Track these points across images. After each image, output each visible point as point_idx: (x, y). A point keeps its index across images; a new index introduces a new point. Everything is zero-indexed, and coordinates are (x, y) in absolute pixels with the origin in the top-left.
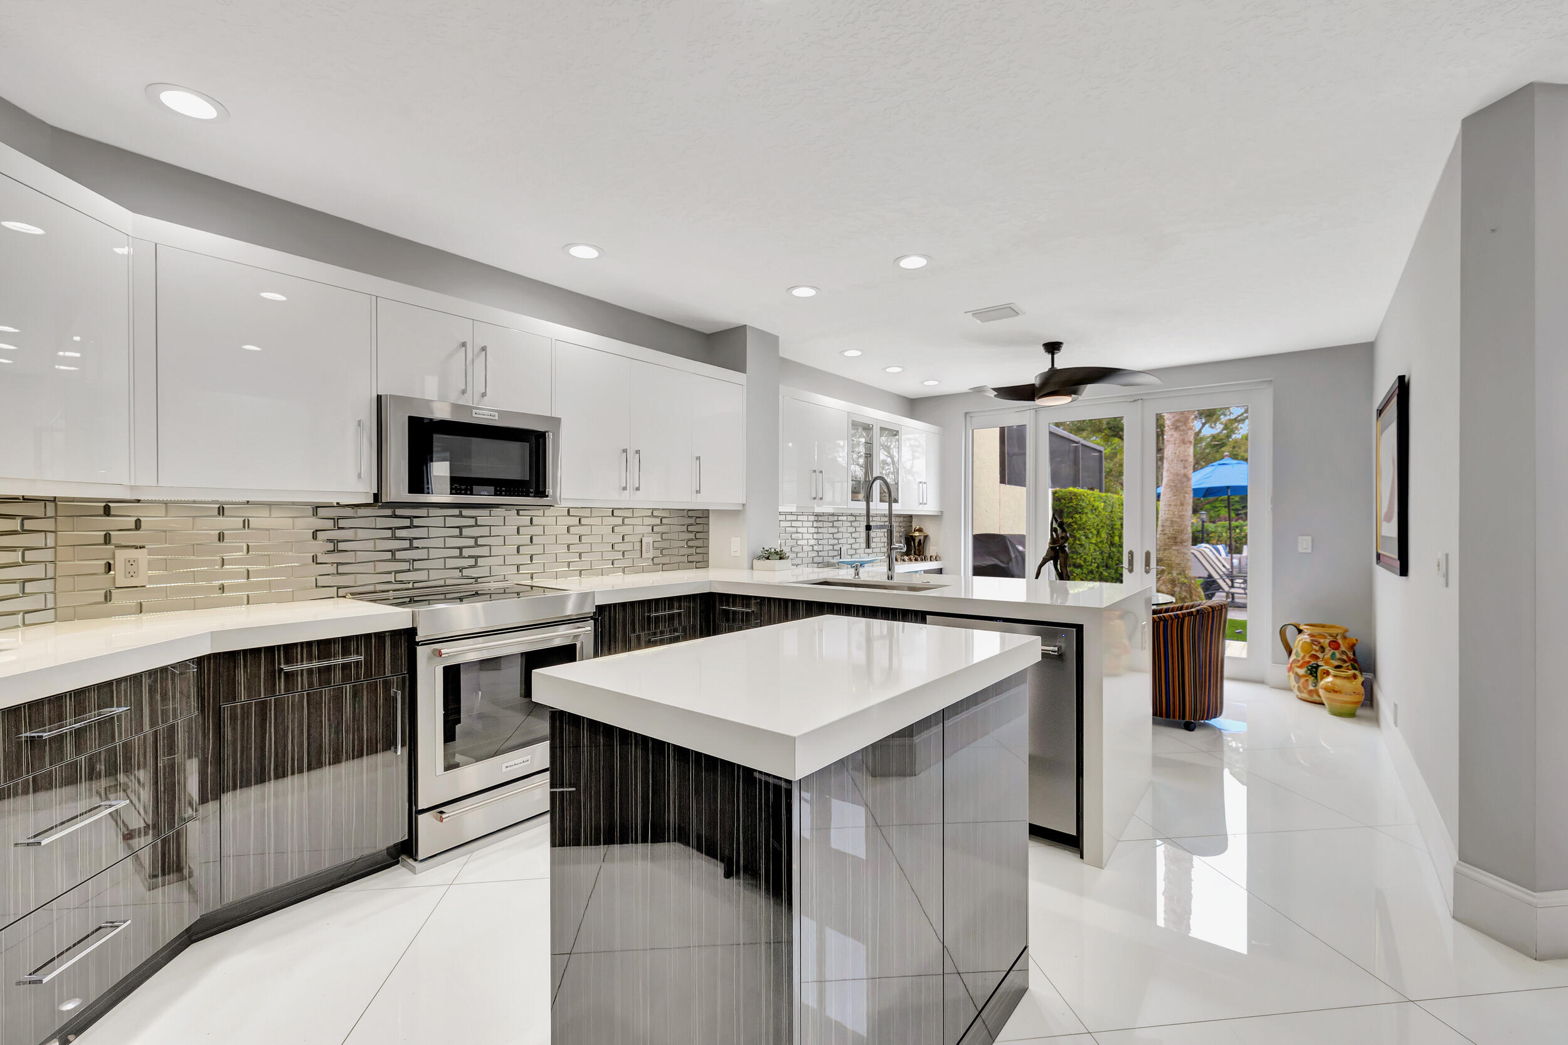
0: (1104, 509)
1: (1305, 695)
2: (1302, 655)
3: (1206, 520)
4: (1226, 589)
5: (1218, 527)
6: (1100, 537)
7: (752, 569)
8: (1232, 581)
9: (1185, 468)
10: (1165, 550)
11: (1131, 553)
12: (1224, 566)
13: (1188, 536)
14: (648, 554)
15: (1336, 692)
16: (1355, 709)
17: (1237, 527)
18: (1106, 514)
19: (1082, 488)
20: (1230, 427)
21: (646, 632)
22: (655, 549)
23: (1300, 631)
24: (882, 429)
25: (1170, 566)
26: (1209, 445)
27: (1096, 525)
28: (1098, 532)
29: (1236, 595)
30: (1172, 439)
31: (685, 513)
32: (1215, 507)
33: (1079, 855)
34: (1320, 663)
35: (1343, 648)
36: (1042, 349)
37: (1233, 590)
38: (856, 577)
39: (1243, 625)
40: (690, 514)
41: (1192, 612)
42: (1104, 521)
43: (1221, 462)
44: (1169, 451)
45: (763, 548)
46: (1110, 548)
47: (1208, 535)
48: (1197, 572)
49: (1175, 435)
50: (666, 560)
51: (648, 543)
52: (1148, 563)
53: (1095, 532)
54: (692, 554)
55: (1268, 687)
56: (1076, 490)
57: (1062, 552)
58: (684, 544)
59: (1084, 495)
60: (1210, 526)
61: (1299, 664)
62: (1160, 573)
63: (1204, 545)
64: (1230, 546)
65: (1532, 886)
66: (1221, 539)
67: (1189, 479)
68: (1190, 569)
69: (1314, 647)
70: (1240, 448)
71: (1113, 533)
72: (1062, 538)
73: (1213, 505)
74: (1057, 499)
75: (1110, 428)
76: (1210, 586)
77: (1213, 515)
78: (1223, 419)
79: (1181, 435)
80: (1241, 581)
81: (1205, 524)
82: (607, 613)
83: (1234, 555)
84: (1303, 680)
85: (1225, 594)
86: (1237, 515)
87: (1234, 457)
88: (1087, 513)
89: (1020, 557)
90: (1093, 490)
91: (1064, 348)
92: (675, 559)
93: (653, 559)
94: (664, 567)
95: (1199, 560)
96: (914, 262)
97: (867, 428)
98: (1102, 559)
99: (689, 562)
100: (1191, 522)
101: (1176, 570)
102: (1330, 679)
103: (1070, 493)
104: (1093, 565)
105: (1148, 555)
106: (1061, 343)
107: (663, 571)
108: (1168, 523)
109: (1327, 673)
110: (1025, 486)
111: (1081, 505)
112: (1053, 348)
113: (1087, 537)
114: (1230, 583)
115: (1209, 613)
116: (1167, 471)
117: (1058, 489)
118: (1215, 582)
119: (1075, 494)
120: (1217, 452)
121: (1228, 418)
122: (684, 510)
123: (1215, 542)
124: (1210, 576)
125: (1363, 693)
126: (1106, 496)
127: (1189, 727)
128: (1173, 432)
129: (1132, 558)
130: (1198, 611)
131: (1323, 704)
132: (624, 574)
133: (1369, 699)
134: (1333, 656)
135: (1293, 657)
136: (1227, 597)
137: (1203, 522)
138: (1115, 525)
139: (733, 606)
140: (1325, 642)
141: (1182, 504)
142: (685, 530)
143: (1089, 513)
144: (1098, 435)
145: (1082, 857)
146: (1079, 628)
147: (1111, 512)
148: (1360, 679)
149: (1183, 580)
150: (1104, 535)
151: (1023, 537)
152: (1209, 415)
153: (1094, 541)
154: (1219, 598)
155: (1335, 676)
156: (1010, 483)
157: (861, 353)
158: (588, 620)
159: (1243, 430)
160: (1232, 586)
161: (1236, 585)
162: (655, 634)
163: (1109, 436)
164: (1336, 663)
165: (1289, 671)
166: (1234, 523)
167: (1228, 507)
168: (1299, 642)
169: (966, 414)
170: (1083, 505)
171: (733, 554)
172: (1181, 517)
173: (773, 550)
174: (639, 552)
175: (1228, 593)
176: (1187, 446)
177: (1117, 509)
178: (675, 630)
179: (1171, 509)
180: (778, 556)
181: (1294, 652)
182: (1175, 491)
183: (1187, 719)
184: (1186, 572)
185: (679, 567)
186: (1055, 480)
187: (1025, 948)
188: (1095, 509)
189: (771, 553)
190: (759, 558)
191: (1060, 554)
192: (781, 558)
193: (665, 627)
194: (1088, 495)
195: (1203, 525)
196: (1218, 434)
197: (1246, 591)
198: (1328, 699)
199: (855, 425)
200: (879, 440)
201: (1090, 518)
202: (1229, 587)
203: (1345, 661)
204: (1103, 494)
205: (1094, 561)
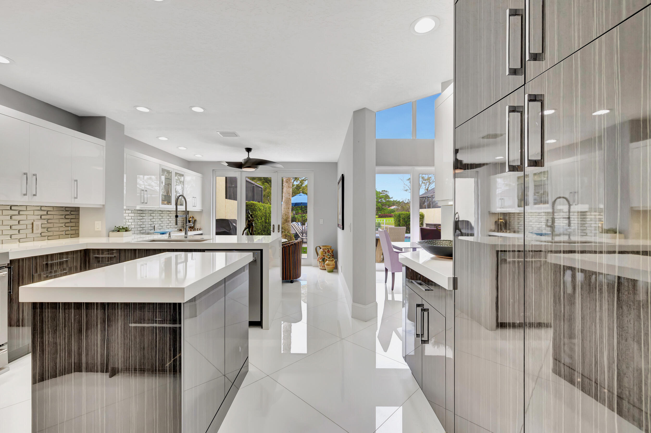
0: (263, 210)
1: (322, 268)
2: (321, 255)
3: (295, 214)
4: (301, 237)
5: (298, 216)
6: (262, 220)
7: (109, 236)
8: (303, 235)
9: (289, 196)
10: (283, 224)
11: (274, 225)
12: (300, 229)
13: (290, 219)
14: (38, 230)
15: (329, 265)
16: (333, 270)
17: (304, 216)
18: (264, 211)
19: (256, 201)
20: (302, 182)
21: (45, 272)
22: (42, 228)
23: (320, 248)
24: (176, 173)
25: (285, 230)
26: (295, 188)
27: (260, 215)
28: (261, 218)
29: (304, 239)
30: (286, 186)
31: (63, 209)
32: (297, 209)
33: (261, 328)
34: (325, 257)
35: (330, 252)
36: (245, 150)
37: (303, 237)
38: (169, 238)
39: (306, 248)
40: (67, 209)
41: (293, 244)
42: (263, 214)
43: (300, 194)
44: (284, 190)
45: (115, 226)
46: (265, 224)
47: (295, 219)
48: (293, 232)
49: (287, 185)
50: (50, 234)
51: (37, 225)
52: (279, 229)
53: (260, 218)
54: (68, 230)
55: (312, 267)
56: (253, 202)
57: (252, 226)
58: (63, 225)
59: (256, 204)
60: (296, 216)
61: (320, 258)
62: (282, 232)
63: (294, 222)
64: (302, 223)
65: (365, 304)
66: (299, 220)
67: (290, 200)
68: (291, 231)
69: (324, 253)
70: (305, 190)
71: (266, 218)
72: (252, 220)
73: (297, 208)
74: (247, 206)
75: (264, 179)
76: (296, 236)
77: (296, 212)
78: (300, 179)
79: (288, 184)
80: (305, 234)
81: (295, 215)
82: (17, 264)
83: (303, 226)
84: (321, 263)
85: (300, 239)
86: (304, 212)
87: (303, 193)
88: (257, 211)
89: (234, 228)
90: (260, 203)
91: (252, 151)
92: (55, 233)
93: (41, 234)
94: (49, 238)
95: (294, 228)
96: (198, 109)
97: (169, 172)
98: (263, 228)
99: (66, 234)
100: (291, 215)
101: (287, 231)
102: (327, 262)
103: (252, 203)
104: (260, 230)
105: (279, 226)
106: (252, 149)
107: (48, 240)
108: (284, 215)
109: (327, 260)
110: (237, 200)
111: (255, 208)
112: (249, 150)
113: (257, 220)
114: (302, 235)
115: (297, 244)
116: (284, 196)
117: (247, 202)
118: (298, 235)
119: (253, 204)
120: (298, 190)
121: (301, 179)
122: (63, 207)
123: (297, 221)
124: (296, 233)
125: (335, 264)
126: (264, 205)
127: (292, 282)
128: (286, 183)
129: (274, 227)
130: (294, 243)
131: (326, 270)
132: (20, 242)
133: (336, 267)
134: (328, 255)
135: (319, 256)
136: (301, 239)
137: (294, 214)
138: (267, 215)
139: (102, 255)
140: (326, 251)
141: (288, 208)
142: (64, 217)
143: (258, 211)
144: (260, 181)
145: (262, 328)
146: (261, 250)
147: (266, 211)
148: (334, 261)
149: (289, 234)
150: (263, 219)
151: (235, 220)
152: (296, 179)
153: (260, 222)
154: (299, 240)
155: (328, 261)
156: (229, 199)
157: (167, 139)
158: (3, 269)
159: (306, 183)
160: (303, 236)
161: (304, 236)
162: (51, 272)
163: (264, 182)
164: (329, 257)
165: (318, 261)
166: (303, 215)
167: (301, 209)
168: (320, 251)
169: (213, 170)
170: (256, 208)
171: (96, 230)
172: (288, 213)
173: (121, 227)
174: (31, 230)
175: (301, 238)
176: (290, 188)
177: (268, 210)
178: (64, 269)
179: (285, 210)
180: (125, 230)
181: (319, 255)
182: (286, 204)
183: (291, 280)
184: (290, 232)
185: (59, 237)
186: (247, 199)
187: (248, 357)
188: (260, 210)
189: (120, 229)
190: (113, 231)
191: (251, 226)
192: (126, 231)
193: (57, 268)
194: (258, 204)
195: (294, 216)
196: (298, 184)
197: (307, 238)
198: (327, 268)
199: (163, 170)
200: (174, 178)
201: (259, 213)
202: (302, 236)
203: (331, 256)
204: (263, 204)
205: (260, 229)
